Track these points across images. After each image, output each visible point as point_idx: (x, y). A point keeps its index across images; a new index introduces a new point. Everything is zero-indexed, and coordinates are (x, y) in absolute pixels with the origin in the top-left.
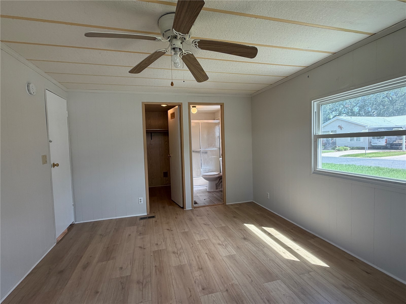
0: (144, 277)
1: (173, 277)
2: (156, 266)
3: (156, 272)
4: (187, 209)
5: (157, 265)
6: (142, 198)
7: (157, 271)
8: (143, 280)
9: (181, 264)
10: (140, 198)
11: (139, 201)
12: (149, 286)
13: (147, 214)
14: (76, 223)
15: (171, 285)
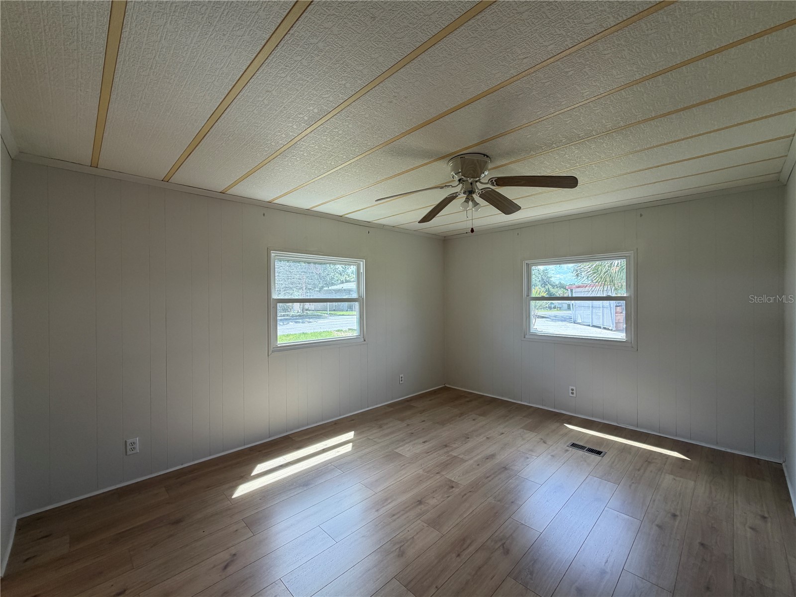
0: (492, 553)
1: (459, 520)
2: (459, 555)
3: (469, 545)
5: (454, 555)
7: (465, 546)
8: (497, 549)
12: (497, 534)
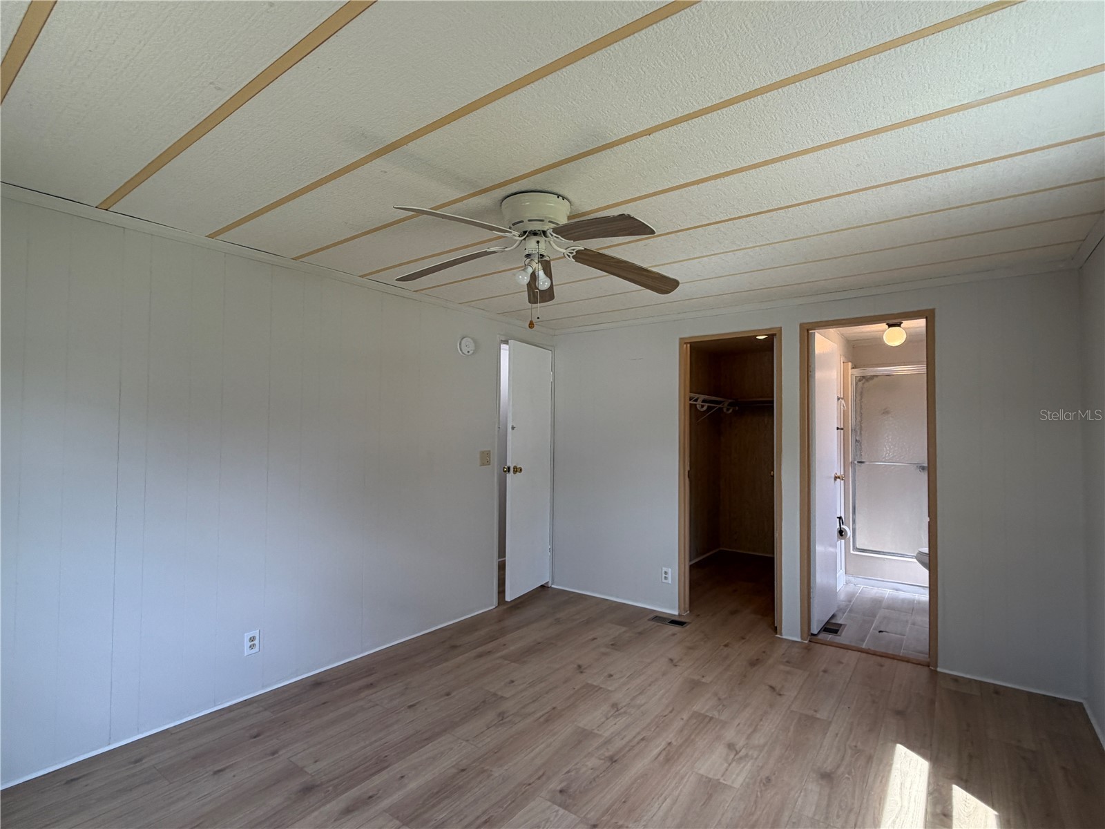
4: (784, 637)
5: (675, 744)
6: (669, 571)
7: (664, 753)
9: (721, 781)
10: (664, 569)
11: (664, 575)
13: (676, 613)
14: (553, 586)
15: (661, 799)
